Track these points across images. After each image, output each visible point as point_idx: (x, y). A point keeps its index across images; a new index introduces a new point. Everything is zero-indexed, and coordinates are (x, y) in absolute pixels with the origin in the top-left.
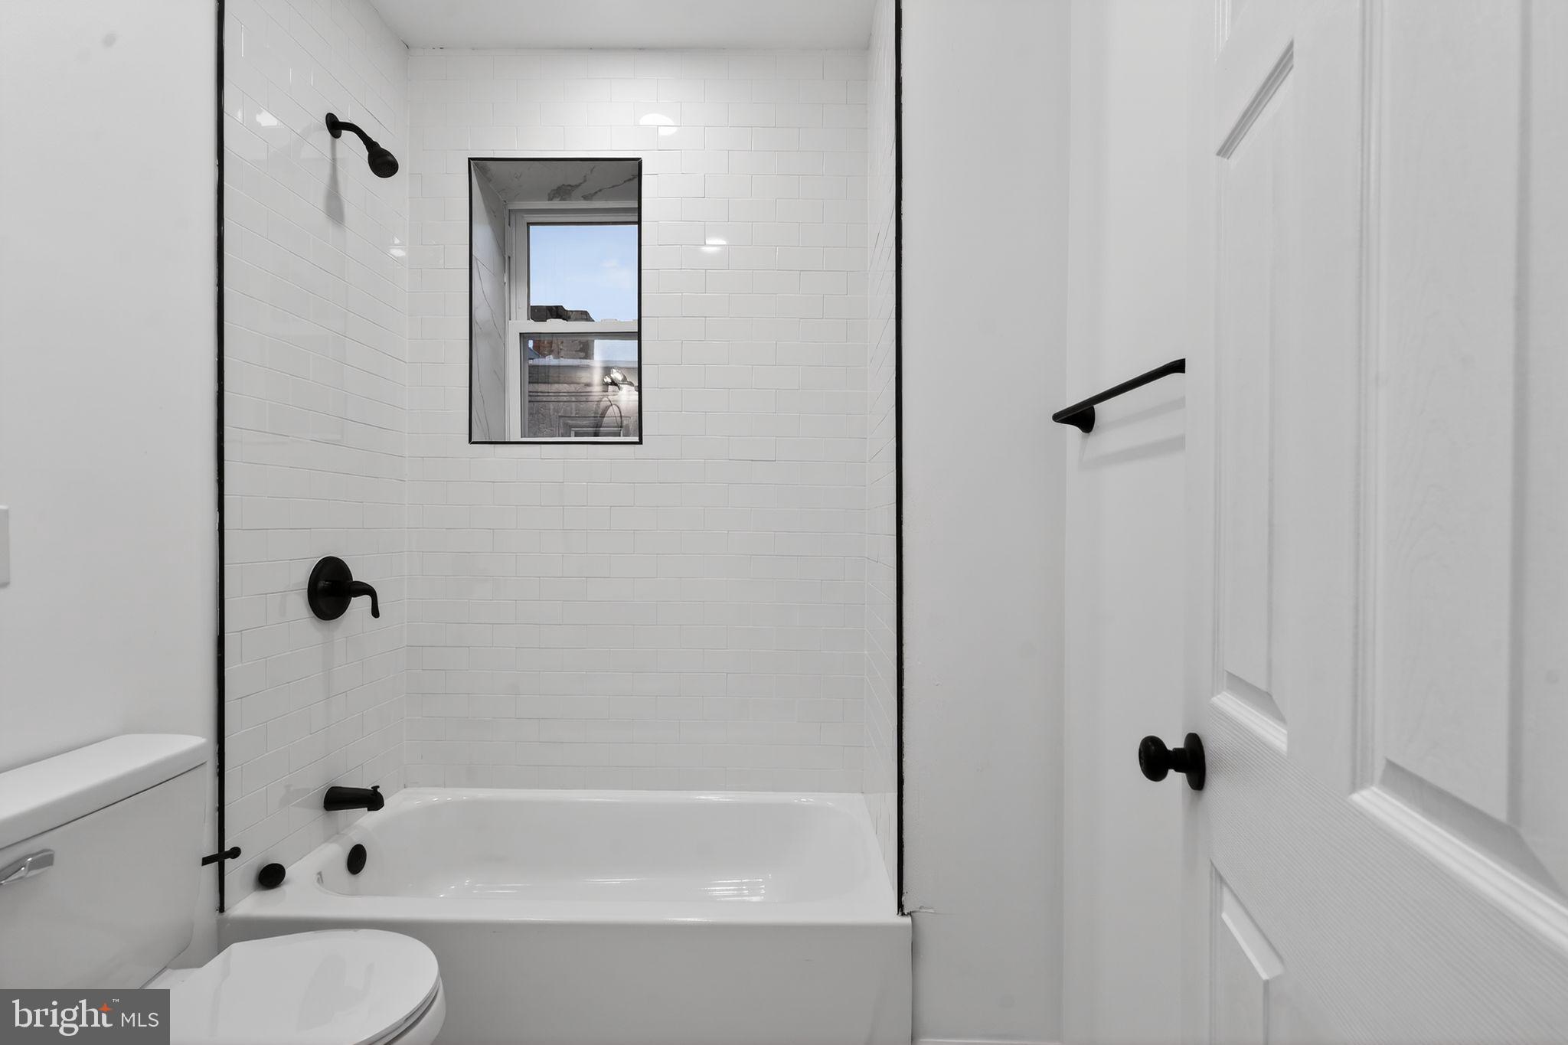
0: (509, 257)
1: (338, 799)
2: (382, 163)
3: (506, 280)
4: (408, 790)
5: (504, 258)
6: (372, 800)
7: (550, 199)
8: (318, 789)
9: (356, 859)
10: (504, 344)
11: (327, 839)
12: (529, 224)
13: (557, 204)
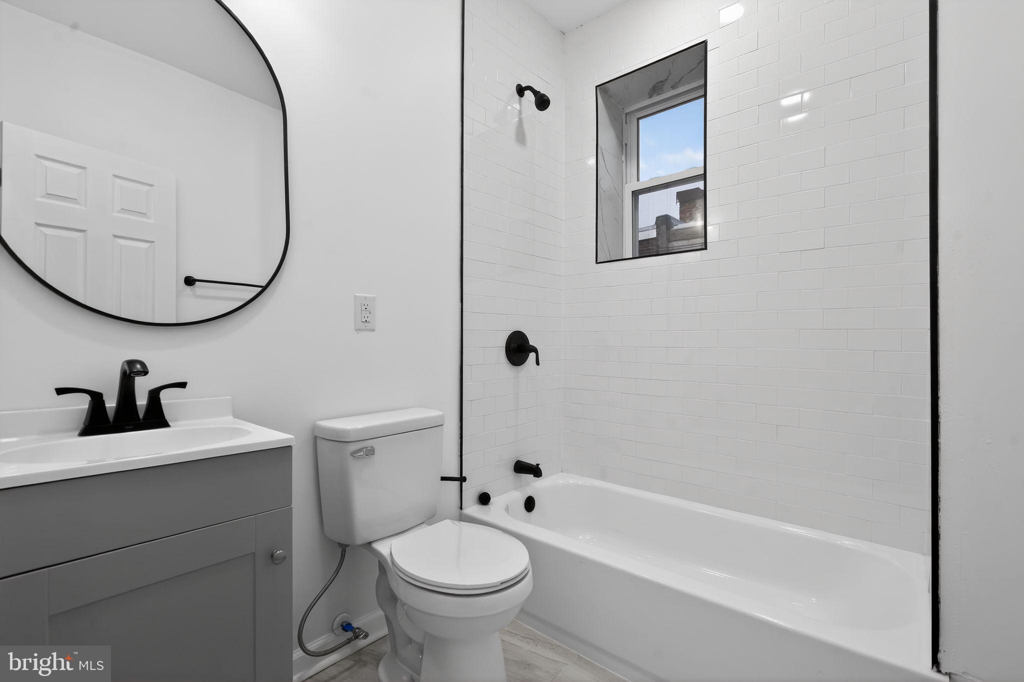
0: (626, 144)
1: (521, 468)
2: (542, 102)
3: (623, 159)
4: (563, 474)
5: (622, 145)
6: (536, 471)
7: (650, 97)
8: (510, 460)
9: (530, 504)
10: (623, 201)
11: (516, 489)
12: (638, 119)
13: (656, 99)
